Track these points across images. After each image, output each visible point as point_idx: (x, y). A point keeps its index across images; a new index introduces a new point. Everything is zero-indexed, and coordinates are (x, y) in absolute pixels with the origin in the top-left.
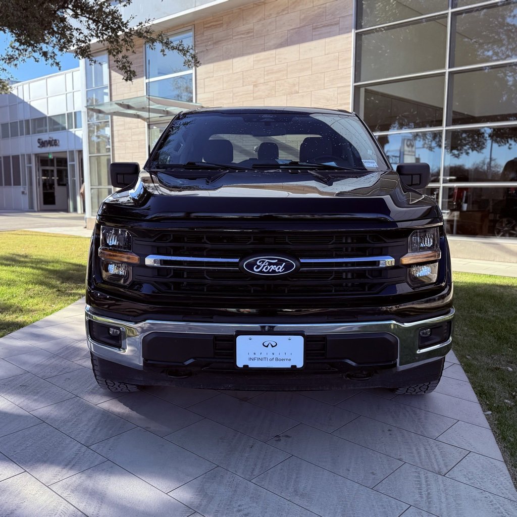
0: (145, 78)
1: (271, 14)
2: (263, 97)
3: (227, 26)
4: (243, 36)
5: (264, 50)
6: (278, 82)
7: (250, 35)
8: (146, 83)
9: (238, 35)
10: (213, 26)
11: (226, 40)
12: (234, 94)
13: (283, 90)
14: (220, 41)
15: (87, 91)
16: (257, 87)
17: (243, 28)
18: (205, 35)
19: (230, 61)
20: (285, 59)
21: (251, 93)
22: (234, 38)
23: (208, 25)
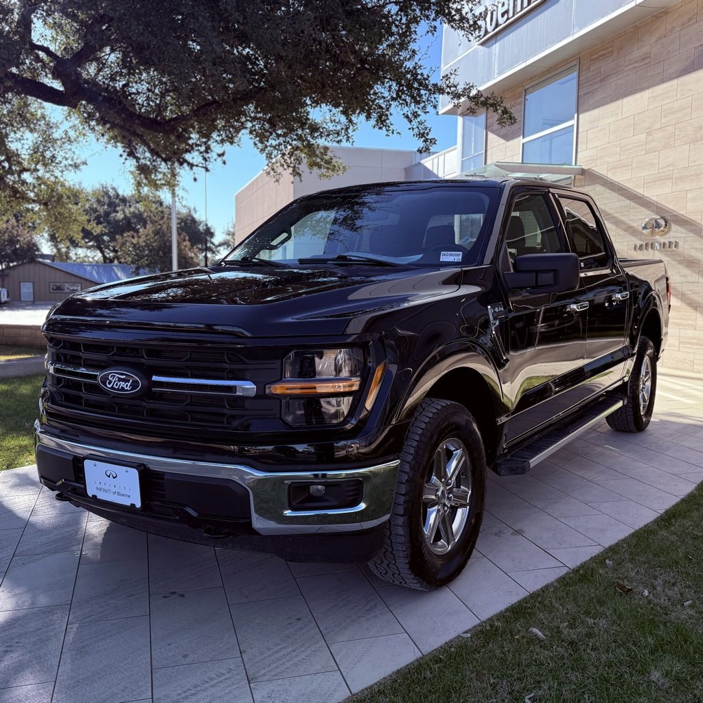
0: (522, 137)
1: (673, 28)
2: (659, 149)
3: (618, 53)
4: (637, 65)
5: (663, 81)
6: (679, 125)
7: (645, 62)
8: (523, 144)
9: (631, 64)
10: (602, 56)
11: (615, 73)
12: (621, 148)
13: (684, 137)
14: (609, 76)
15: (462, 161)
16: (650, 135)
17: (637, 53)
18: (591, 69)
19: (619, 103)
20: (690, 90)
21: (643, 145)
22: (625, 69)
23: (596, 56)
